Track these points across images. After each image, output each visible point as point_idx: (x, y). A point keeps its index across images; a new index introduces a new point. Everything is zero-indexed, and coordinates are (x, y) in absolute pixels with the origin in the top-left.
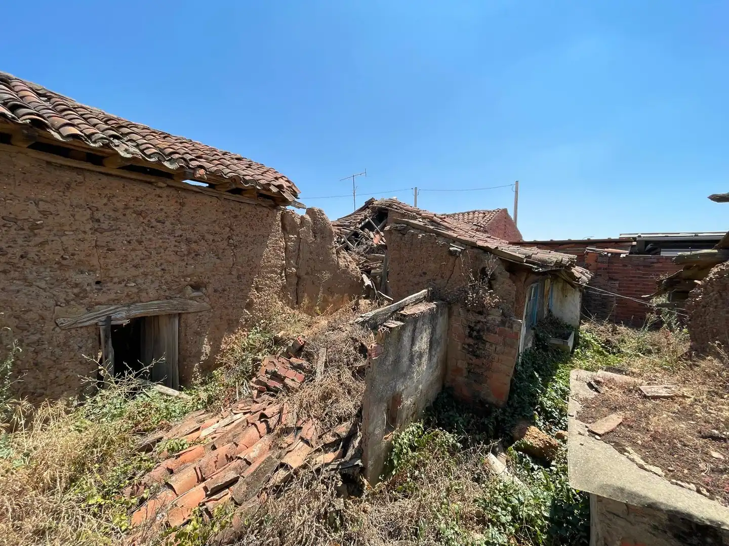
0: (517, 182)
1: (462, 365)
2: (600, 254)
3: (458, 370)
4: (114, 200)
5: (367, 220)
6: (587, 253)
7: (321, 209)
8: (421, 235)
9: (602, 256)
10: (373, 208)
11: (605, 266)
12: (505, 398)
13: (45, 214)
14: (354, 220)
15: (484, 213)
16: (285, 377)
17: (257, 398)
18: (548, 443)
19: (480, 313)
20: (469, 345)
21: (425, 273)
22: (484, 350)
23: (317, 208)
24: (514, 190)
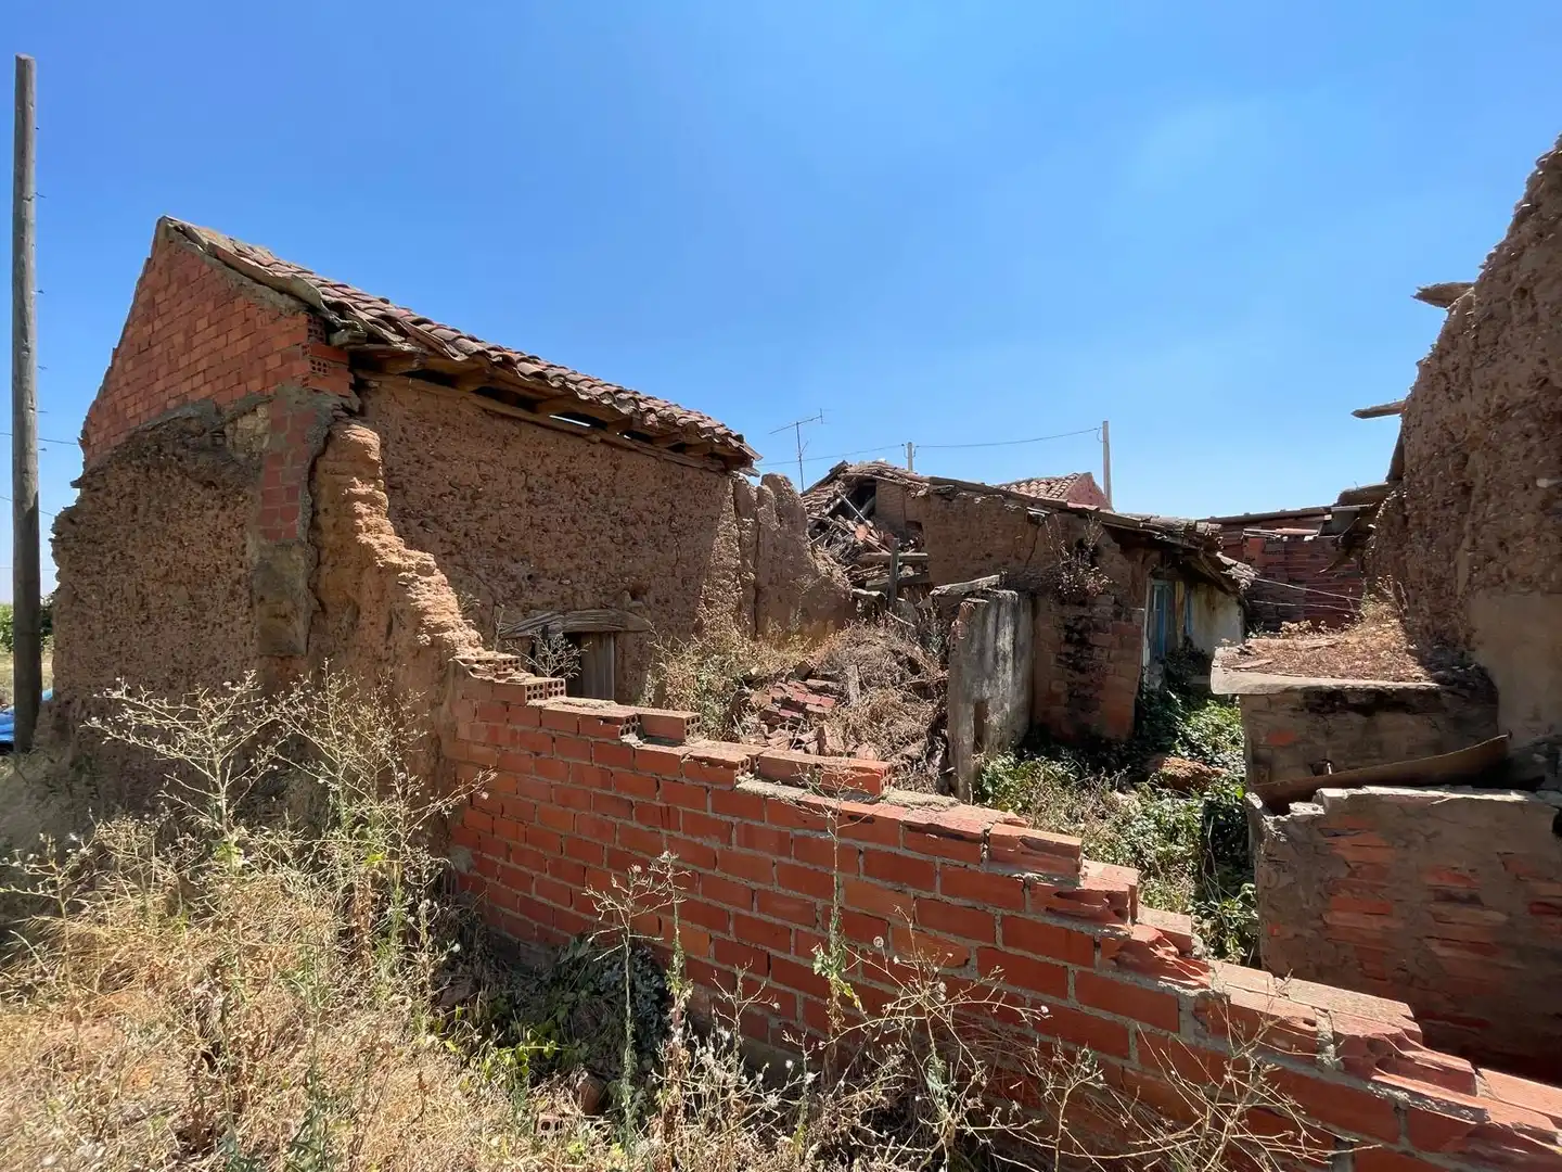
0: (1106, 423)
1: (1059, 687)
2: (1269, 540)
3: (1053, 698)
4: (547, 461)
5: (838, 501)
6: (1246, 538)
7: (788, 476)
8: (979, 499)
9: (1272, 542)
10: (847, 480)
11: (1281, 558)
12: (1129, 727)
13: (484, 477)
14: (816, 500)
15: (1049, 484)
16: (805, 704)
17: (769, 732)
18: (1197, 769)
19: (1082, 604)
20: (1068, 655)
21: (989, 555)
22: (1091, 659)
23: (779, 474)
24: (1101, 438)
